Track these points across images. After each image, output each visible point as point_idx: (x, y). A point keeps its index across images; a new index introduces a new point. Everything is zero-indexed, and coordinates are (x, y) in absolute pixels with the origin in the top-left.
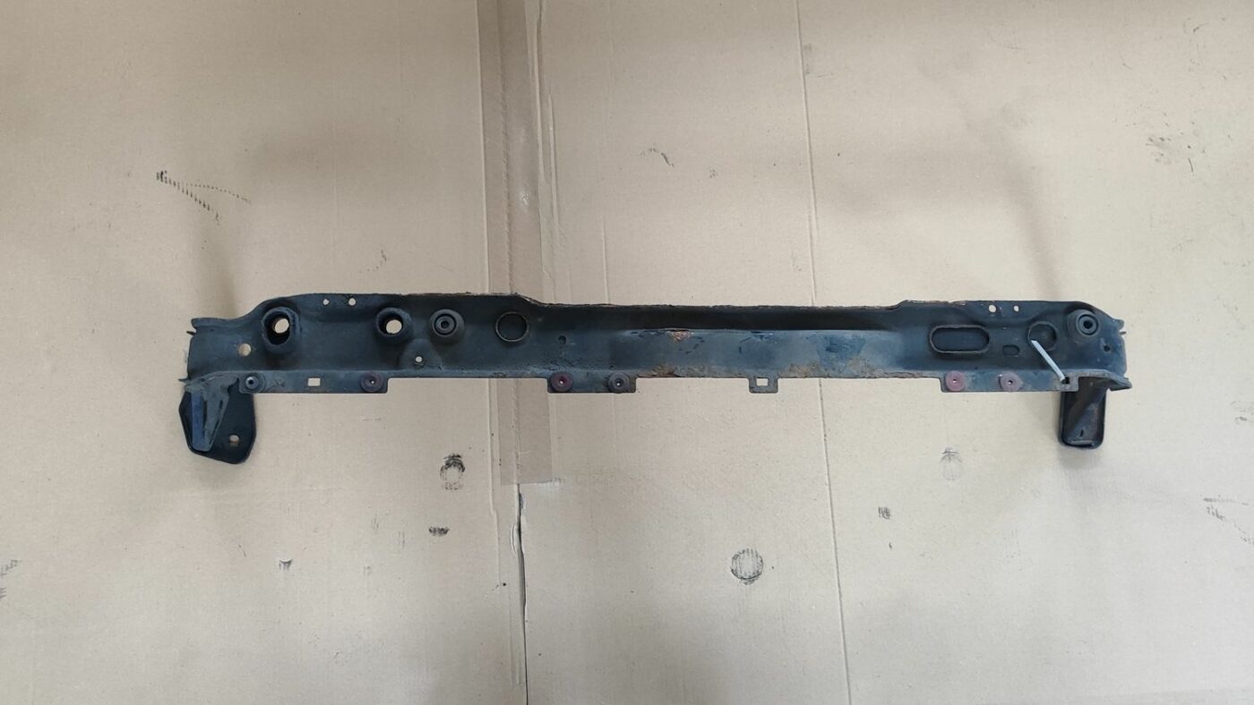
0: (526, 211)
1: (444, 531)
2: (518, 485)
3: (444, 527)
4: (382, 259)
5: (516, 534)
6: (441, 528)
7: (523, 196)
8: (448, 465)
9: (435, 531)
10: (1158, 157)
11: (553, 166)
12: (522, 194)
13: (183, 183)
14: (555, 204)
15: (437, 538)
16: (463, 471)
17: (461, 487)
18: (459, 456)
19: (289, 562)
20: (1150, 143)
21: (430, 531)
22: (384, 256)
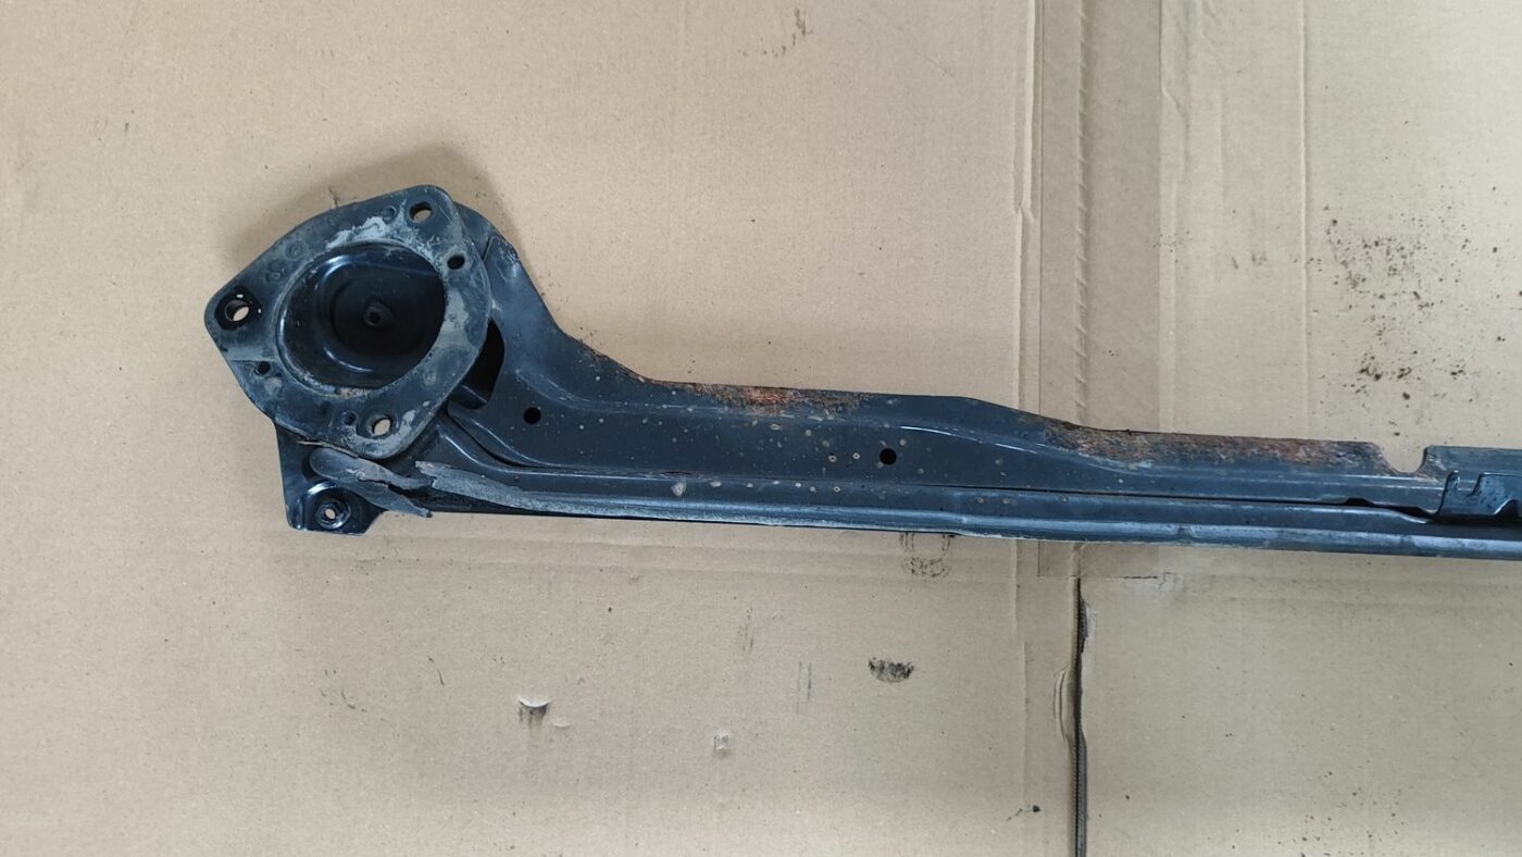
1: (903, 671)
2: (1078, 581)
3: (905, 664)
4: (798, 32)
5: (1066, 695)
6: (896, 663)
9: (882, 668)
15: (887, 687)
17: (946, 570)
19: (543, 710)
21: (872, 667)
22: (800, 25)
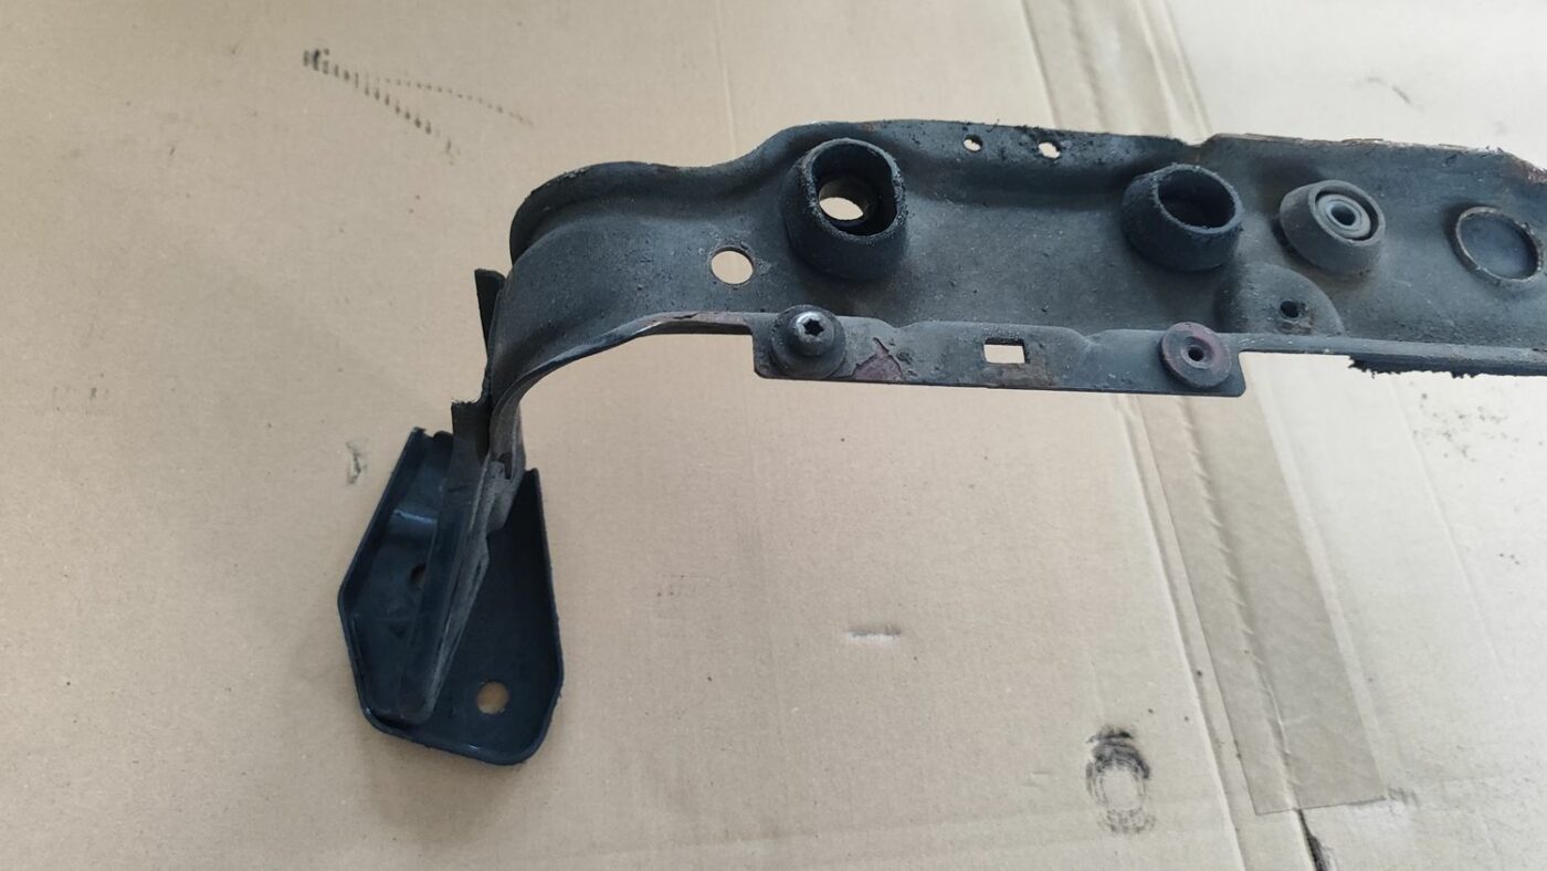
2: (1301, 813)
8: (1103, 760)
13: (367, 76)
16: (1146, 776)
17: (1151, 822)
18: (1125, 735)
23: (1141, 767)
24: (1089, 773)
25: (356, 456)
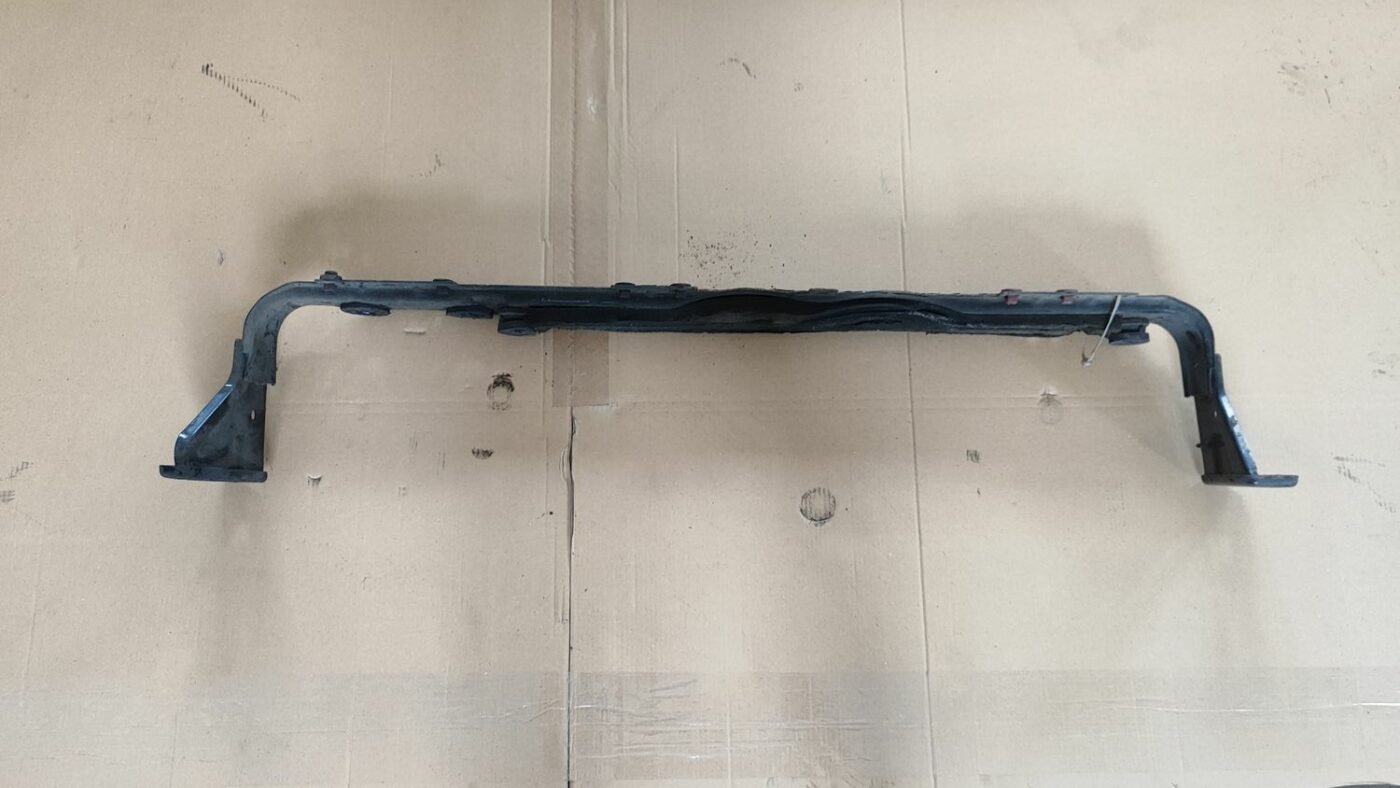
0: (593, 119)
1: (488, 454)
2: (571, 408)
3: (489, 449)
4: (437, 165)
5: (566, 461)
6: (485, 450)
7: (591, 104)
8: (496, 384)
9: (478, 453)
10: (1291, 86)
11: (624, 72)
12: (590, 101)
13: (229, 77)
14: (625, 113)
15: (480, 462)
16: (512, 390)
17: (509, 407)
18: (508, 375)
19: (319, 479)
20: (1282, 71)
21: (474, 453)
22: (438, 161)
23: (511, 388)
24: (489, 388)
25: (222, 254)
